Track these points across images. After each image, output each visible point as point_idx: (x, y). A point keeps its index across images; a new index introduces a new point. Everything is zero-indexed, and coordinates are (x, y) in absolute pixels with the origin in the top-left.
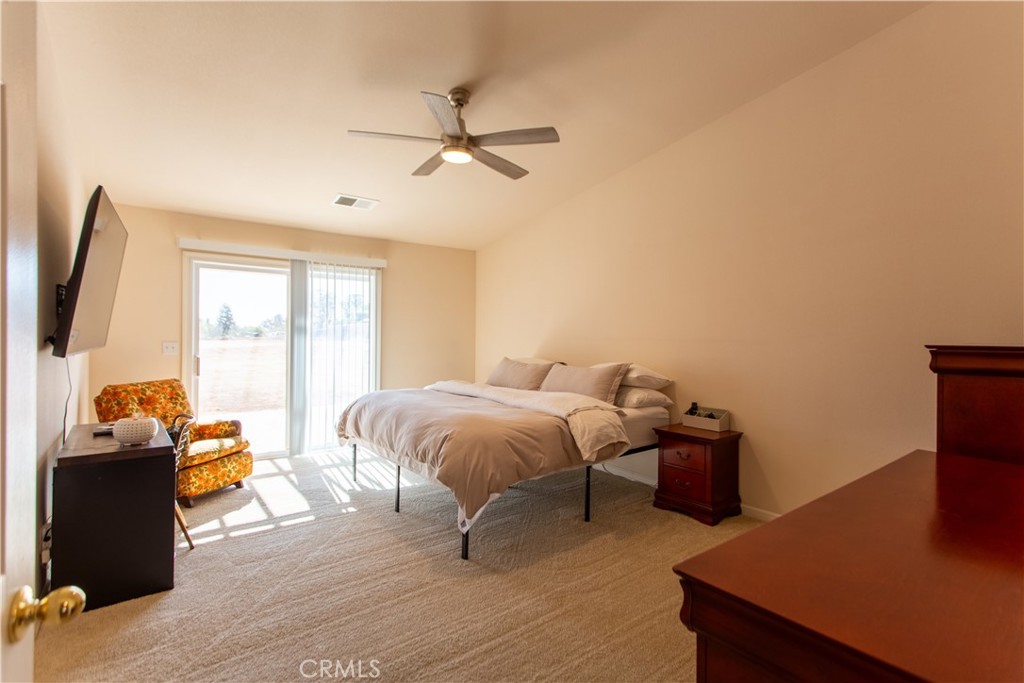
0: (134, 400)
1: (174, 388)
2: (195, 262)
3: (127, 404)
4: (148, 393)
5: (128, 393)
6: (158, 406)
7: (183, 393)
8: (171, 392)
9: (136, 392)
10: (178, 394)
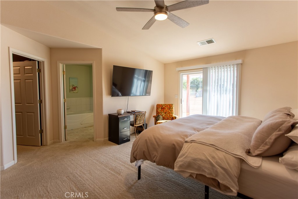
0: (160, 108)
1: (170, 106)
2: (181, 74)
3: (158, 109)
4: (164, 106)
5: (159, 106)
6: (165, 110)
7: (172, 108)
8: (169, 107)
9: (161, 106)
10: (171, 108)
